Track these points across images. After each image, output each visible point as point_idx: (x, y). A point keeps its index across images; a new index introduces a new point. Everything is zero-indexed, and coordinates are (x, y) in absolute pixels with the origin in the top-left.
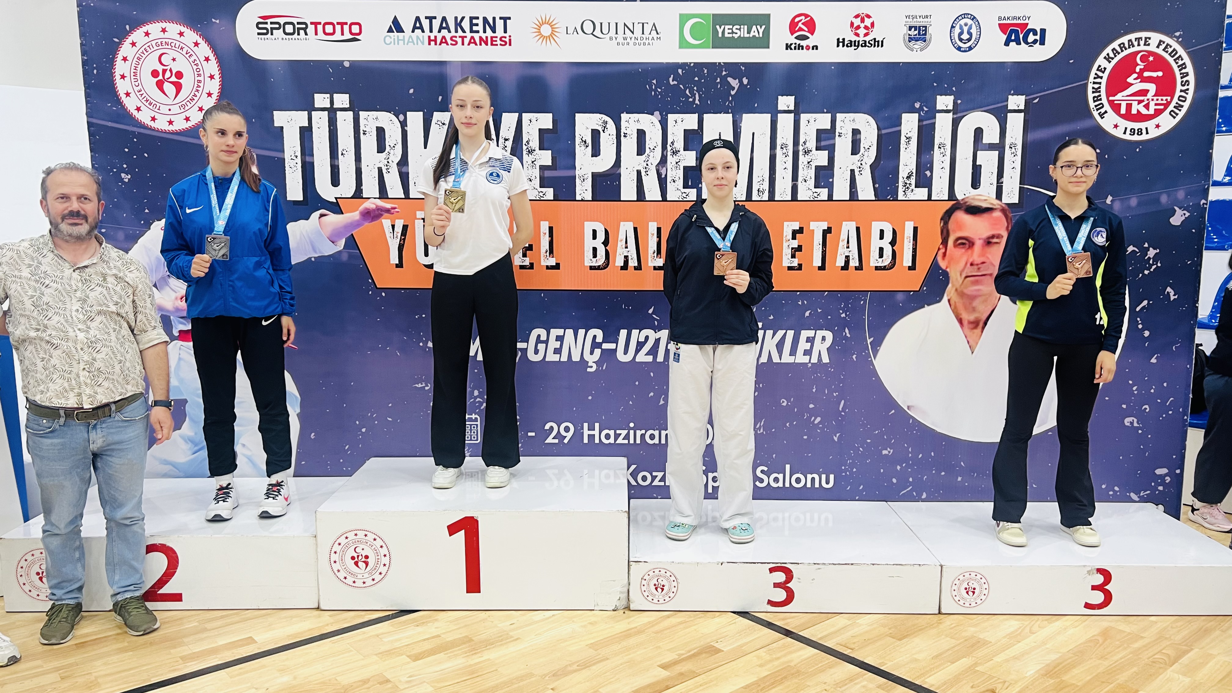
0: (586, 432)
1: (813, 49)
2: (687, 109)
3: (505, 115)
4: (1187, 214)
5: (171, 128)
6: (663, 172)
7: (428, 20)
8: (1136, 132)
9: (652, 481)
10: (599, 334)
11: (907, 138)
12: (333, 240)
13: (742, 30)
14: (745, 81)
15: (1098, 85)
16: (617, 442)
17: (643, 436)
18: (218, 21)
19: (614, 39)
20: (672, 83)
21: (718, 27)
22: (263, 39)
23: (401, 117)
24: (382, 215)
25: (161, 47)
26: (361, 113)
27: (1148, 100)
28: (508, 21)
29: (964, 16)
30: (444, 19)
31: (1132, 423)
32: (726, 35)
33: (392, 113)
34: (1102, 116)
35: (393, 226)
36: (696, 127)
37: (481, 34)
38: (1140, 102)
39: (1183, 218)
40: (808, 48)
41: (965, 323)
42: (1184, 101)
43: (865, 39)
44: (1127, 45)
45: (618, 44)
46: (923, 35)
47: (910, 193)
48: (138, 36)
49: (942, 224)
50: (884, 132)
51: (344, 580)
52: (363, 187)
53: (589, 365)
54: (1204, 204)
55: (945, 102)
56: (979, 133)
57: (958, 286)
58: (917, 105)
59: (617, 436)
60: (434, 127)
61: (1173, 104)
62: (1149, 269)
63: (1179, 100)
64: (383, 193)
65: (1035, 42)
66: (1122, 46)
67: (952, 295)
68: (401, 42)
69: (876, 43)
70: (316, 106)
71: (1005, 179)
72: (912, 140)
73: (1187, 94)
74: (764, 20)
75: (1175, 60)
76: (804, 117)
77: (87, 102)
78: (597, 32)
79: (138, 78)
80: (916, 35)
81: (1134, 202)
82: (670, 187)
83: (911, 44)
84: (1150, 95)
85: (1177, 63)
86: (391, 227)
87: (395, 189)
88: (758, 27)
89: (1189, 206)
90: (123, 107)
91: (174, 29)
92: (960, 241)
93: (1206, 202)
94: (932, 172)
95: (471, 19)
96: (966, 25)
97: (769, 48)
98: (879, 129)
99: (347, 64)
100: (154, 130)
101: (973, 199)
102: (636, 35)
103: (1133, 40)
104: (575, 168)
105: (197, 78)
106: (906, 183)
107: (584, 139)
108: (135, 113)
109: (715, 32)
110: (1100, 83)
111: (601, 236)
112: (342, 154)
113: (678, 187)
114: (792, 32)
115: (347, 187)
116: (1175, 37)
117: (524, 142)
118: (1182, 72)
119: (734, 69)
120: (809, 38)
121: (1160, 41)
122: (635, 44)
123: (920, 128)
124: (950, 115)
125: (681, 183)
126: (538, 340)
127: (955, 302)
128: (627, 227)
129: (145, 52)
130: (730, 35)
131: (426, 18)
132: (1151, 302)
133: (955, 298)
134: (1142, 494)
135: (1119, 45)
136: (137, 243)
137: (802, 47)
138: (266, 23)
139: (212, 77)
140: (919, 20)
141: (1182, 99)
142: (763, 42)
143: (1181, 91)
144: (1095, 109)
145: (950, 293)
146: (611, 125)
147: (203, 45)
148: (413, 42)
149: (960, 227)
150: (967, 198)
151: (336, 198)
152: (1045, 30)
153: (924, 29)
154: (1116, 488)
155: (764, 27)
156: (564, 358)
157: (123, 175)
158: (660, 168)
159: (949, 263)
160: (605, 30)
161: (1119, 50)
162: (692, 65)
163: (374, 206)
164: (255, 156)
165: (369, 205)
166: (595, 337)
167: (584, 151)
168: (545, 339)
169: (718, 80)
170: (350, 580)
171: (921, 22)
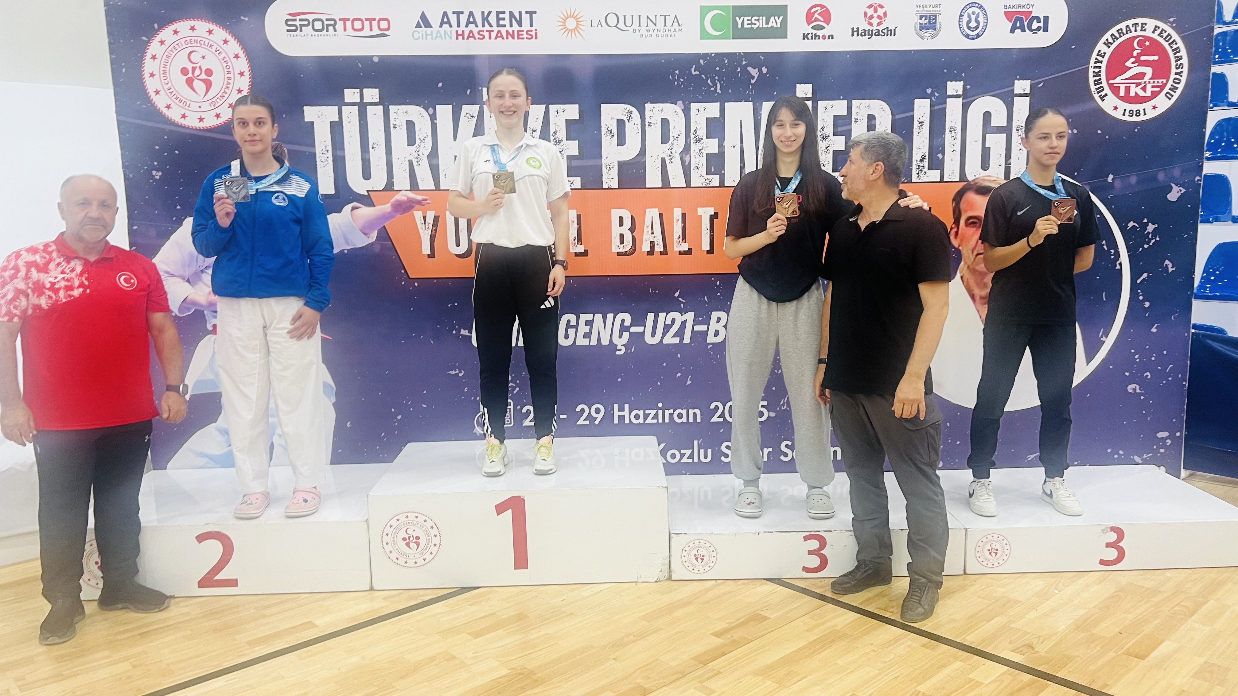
0: (616, 413)
1: (829, 38)
2: (709, 98)
4: (1183, 190)
5: (202, 125)
6: (687, 159)
7: (455, 15)
8: (1135, 113)
9: (681, 459)
10: (627, 317)
11: (920, 123)
12: (366, 231)
13: (761, 21)
14: (764, 70)
15: (1099, 70)
16: (646, 422)
17: (671, 415)
18: (247, 19)
19: (637, 31)
20: (694, 73)
21: (737, 18)
22: (292, 35)
23: (431, 111)
24: (413, 207)
25: (189, 45)
26: (390, 107)
27: (1145, 82)
28: (534, 15)
29: (972, 5)
30: (471, 14)
31: (1134, 390)
32: (746, 26)
33: (422, 106)
34: (1102, 98)
35: (425, 218)
36: (718, 115)
37: (508, 28)
38: (1138, 85)
39: (1179, 194)
40: (824, 37)
41: (977, 298)
42: (1179, 83)
43: (878, 28)
44: (1124, 31)
45: (642, 36)
46: (933, 23)
47: (923, 175)
48: (166, 34)
49: (954, 205)
50: (897, 117)
51: (396, 561)
52: (395, 180)
53: (618, 348)
54: (1198, 180)
55: (955, 87)
56: (987, 115)
57: (970, 263)
58: (929, 91)
59: (646, 416)
60: (463, 120)
61: (1169, 86)
62: (1148, 243)
63: (1174, 82)
64: (414, 185)
65: (1039, 29)
66: (1120, 31)
67: (964, 272)
68: (429, 37)
69: (889, 32)
70: (346, 101)
71: (1013, 161)
72: (924, 124)
73: (1181, 76)
74: (782, 10)
75: (1169, 44)
76: (822, 104)
77: (116, 101)
78: (621, 25)
79: (168, 75)
80: (926, 24)
81: (1133, 180)
82: (694, 174)
83: (922, 33)
84: (1147, 78)
85: (1172, 47)
86: (422, 218)
87: (426, 182)
88: (776, 18)
89: (1185, 183)
90: (153, 105)
91: (202, 26)
92: (971, 221)
93: (1200, 178)
94: (943, 155)
95: (498, 13)
96: (973, 13)
97: (786, 37)
98: (892, 115)
99: (376, 60)
100: (185, 127)
101: (983, 180)
102: (658, 27)
103: (1131, 26)
104: (601, 157)
105: (227, 76)
106: (919, 166)
107: (609, 129)
108: (165, 111)
109: (735, 23)
110: (1100, 67)
111: (628, 223)
112: (373, 148)
113: (702, 174)
114: (809, 22)
115: (378, 181)
116: (1170, 22)
117: (552, 133)
118: (1176, 55)
119: (753, 59)
120: (825, 28)
121: (1156, 27)
122: (657, 36)
123: (932, 112)
124: (960, 100)
125: (704, 170)
126: (568, 325)
127: (967, 279)
128: (652, 214)
129: (174, 50)
130: (750, 26)
131: (454, 13)
132: (1151, 275)
133: (967, 275)
134: (1145, 457)
135: (1118, 31)
136: (169, 239)
137: (819, 36)
138: (295, 20)
139: (242, 74)
140: (929, 9)
141: (1177, 81)
142: (781, 33)
143: (1176, 74)
144: (1096, 92)
145: (963, 271)
146: (636, 114)
147: (233, 42)
148: (441, 36)
149: (971, 206)
150: (977, 178)
151: (368, 191)
152: (1048, 17)
153: (934, 17)
154: (1121, 452)
155: (781, 18)
156: (594, 342)
157: (154, 172)
158: (684, 155)
159: (961, 241)
160: (629, 23)
161: (1118, 36)
162: (713, 55)
163: (405, 198)
164: (286, 151)
165: (400, 197)
166: (623, 321)
167: (610, 141)
168: (575, 324)
169: (739, 70)
170: (402, 561)
171: (931, 11)
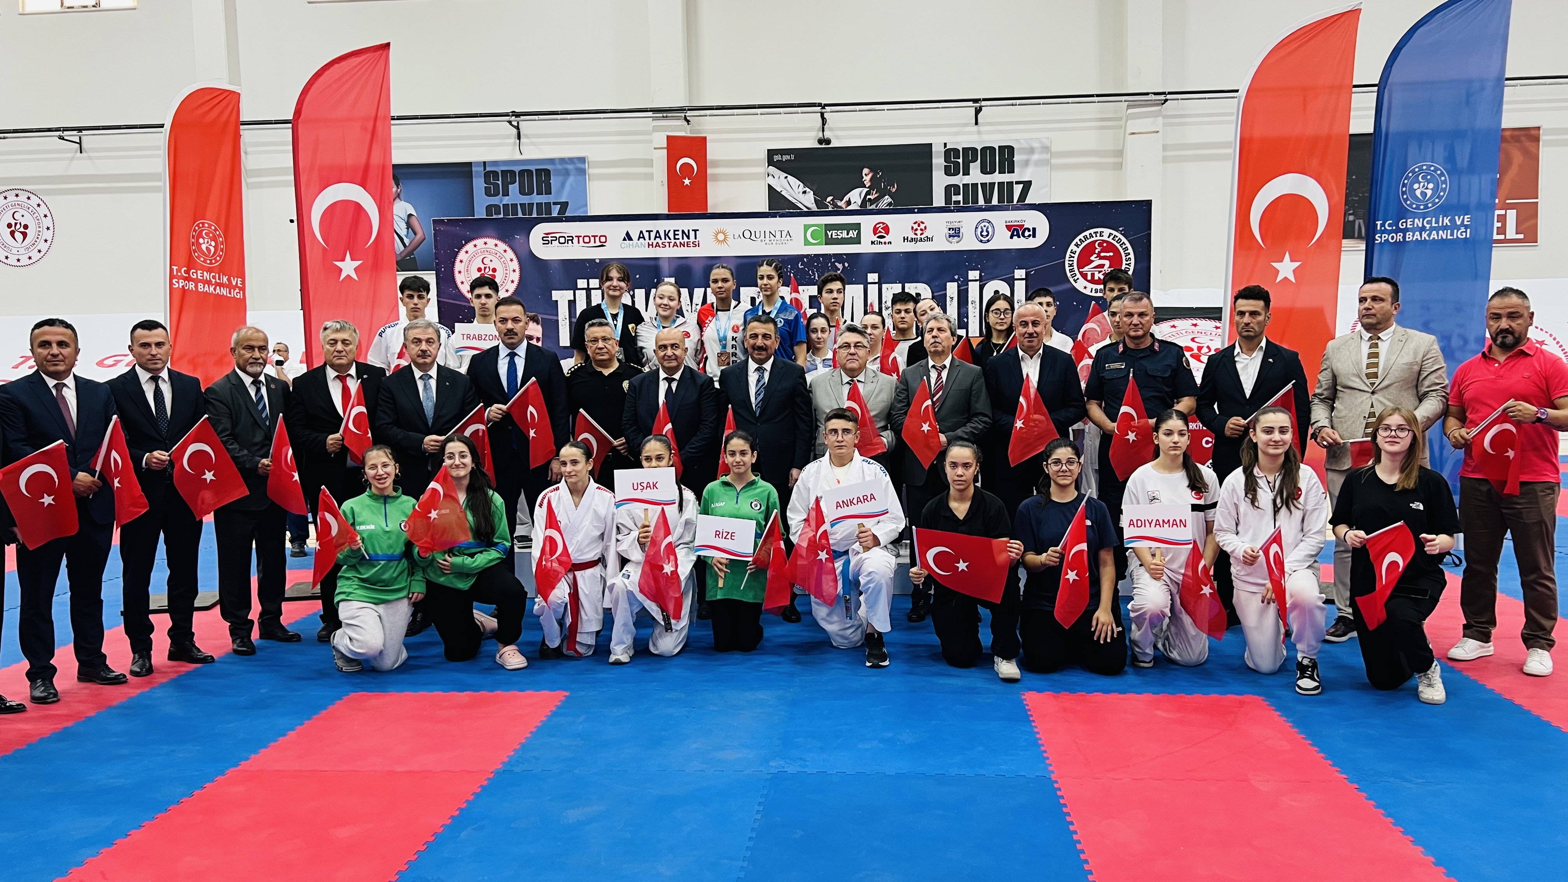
1: (889, 244)
3: (696, 289)
7: (648, 233)
8: (1099, 290)
11: (951, 298)
13: (843, 233)
14: (846, 265)
18: (519, 237)
19: (764, 241)
20: (800, 267)
21: (828, 232)
22: (546, 247)
25: (483, 253)
27: (1105, 270)
28: (697, 232)
29: (983, 221)
30: (658, 232)
32: (834, 237)
34: (1075, 281)
37: (681, 240)
38: (1100, 272)
40: (885, 243)
43: (921, 237)
44: (1089, 237)
45: (766, 244)
46: (958, 233)
48: (469, 247)
50: (935, 294)
55: (974, 274)
58: (956, 277)
65: (1029, 236)
66: (1086, 237)
68: (631, 247)
69: (928, 239)
70: (579, 287)
72: (954, 299)
73: (1130, 266)
74: (857, 227)
75: (1120, 245)
76: (884, 286)
78: (753, 237)
79: (469, 273)
80: (953, 233)
83: (950, 239)
84: (1106, 268)
85: (1122, 247)
88: (853, 231)
90: (459, 290)
91: (491, 242)
94: (968, 319)
95: (675, 231)
96: (985, 226)
97: (860, 244)
99: (598, 261)
102: (777, 238)
103: (1093, 234)
105: (505, 272)
108: (466, 294)
109: (826, 235)
110: (1073, 261)
114: (875, 234)
116: (1119, 231)
118: (1125, 252)
119: (839, 257)
120: (885, 237)
121: (1110, 234)
122: (776, 244)
123: (959, 291)
124: (978, 283)
129: (473, 256)
130: (836, 237)
131: (647, 231)
135: (1084, 237)
137: (882, 243)
138: (548, 238)
139: (514, 271)
140: (954, 224)
141: (1127, 269)
142: (857, 241)
143: (1126, 264)
144: (1071, 277)
147: (509, 251)
148: (638, 246)
152: (1035, 228)
153: (958, 229)
155: (857, 231)
160: (758, 236)
161: (1084, 240)
162: (813, 255)
171: (956, 225)
